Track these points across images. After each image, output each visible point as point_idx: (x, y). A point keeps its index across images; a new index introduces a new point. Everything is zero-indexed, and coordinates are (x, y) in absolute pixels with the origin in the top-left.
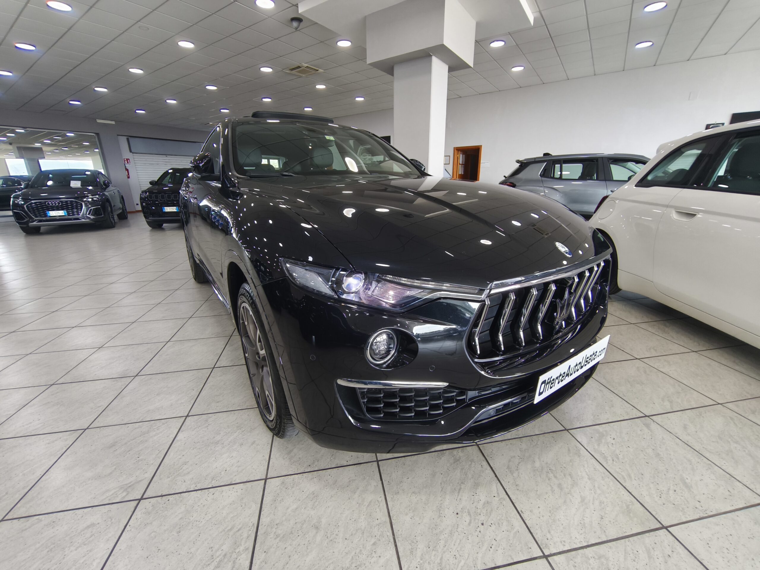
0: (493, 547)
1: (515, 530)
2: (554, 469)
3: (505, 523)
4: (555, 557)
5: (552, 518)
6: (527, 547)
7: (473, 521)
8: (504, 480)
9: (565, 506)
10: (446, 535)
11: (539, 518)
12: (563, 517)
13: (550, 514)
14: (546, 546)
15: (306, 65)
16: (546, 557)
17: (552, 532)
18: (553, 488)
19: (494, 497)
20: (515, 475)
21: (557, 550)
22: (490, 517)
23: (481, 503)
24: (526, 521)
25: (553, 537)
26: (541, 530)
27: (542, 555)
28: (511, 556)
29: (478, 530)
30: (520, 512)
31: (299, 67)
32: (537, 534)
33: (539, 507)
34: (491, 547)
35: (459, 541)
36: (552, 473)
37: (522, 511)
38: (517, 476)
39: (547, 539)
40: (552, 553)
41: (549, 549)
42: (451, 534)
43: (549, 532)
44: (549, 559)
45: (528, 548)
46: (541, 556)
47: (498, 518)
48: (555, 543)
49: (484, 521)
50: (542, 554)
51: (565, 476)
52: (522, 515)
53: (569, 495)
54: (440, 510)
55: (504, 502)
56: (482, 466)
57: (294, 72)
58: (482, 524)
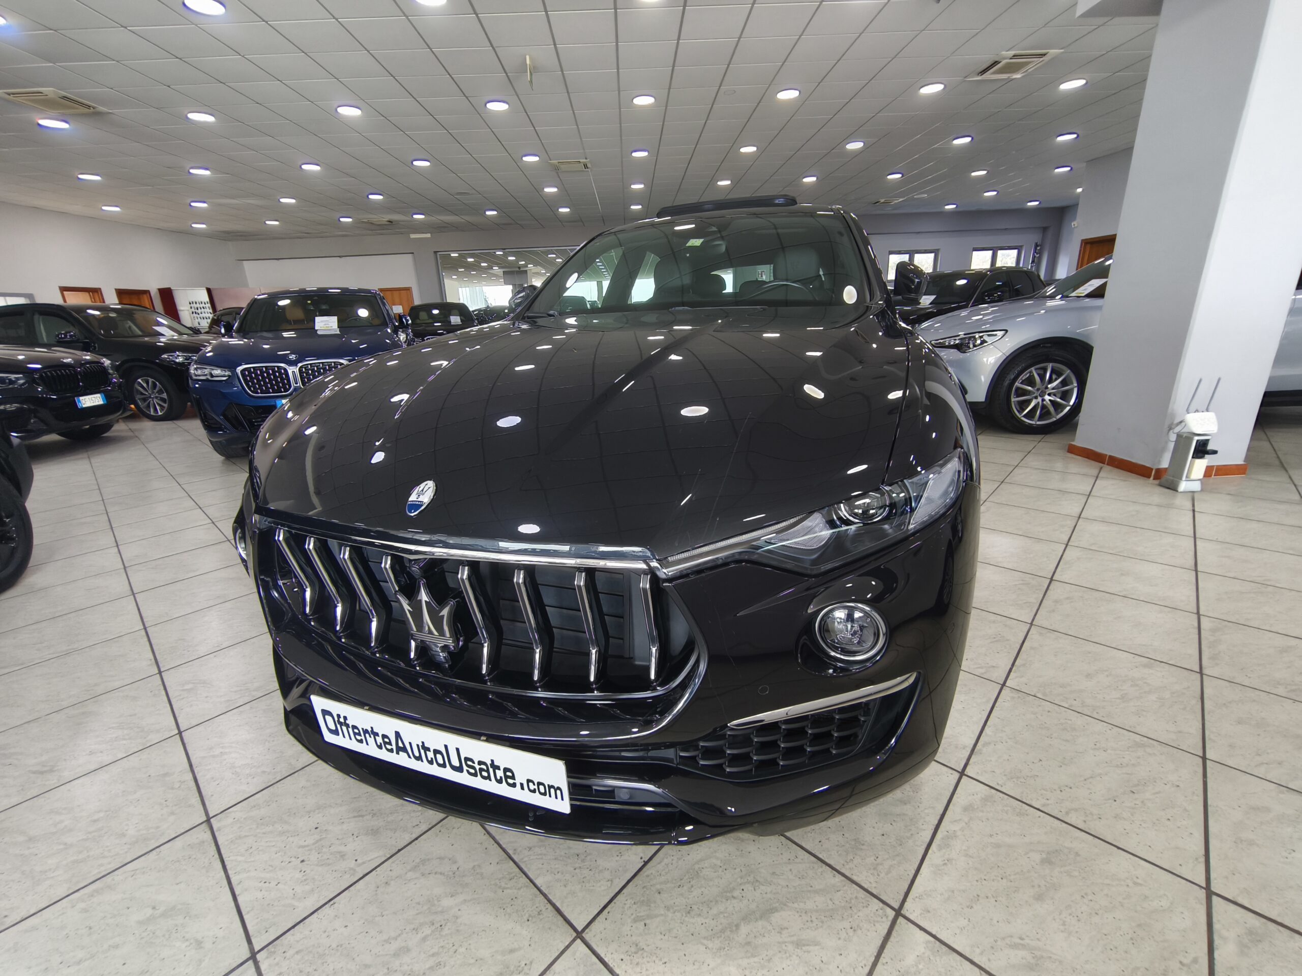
0: (267, 884)
1: (296, 904)
2: (446, 931)
3: (307, 888)
4: (253, 969)
5: (327, 952)
6: (268, 927)
7: (307, 848)
8: (393, 862)
9: (358, 967)
10: (280, 829)
11: (325, 932)
12: (332, 968)
13: (334, 946)
14: (271, 952)
15: (1012, 53)
16: (253, 957)
17: (298, 957)
18: (396, 939)
19: (356, 860)
20: (410, 875)
21: (265, 970)
22: (317, 865)
23: (342, 848)
24: (315, 915)
25: (288, 959)
26: (301, 940)
27: (256, 950)
28: (252, 910)
29: (293, 859)
30: (332, 902)
31: (996, 63)
32: (293, 935)
33: (346, 926)
34: (265, 882)
35: (274, 844)
36: (433, 931)
37: (335, 903)
38: (409, 879)
39: (284, 952)
40: (260, 964)
41: (267, 958)
42: (284, 832)
43: (297, 953)
44: (251, 963)
45: (266, 928)
46: (254, 950)
47: (316, 877)
48: (277, 964)
49: (309, 860)
50: (257, 948)
51: (433, 955)
52: (327, 906)
53: (386, 971)
54: (318, 809)
55: (347, 876)
56: (417, 825)
57: (988, 76)
58: (303, 861)
